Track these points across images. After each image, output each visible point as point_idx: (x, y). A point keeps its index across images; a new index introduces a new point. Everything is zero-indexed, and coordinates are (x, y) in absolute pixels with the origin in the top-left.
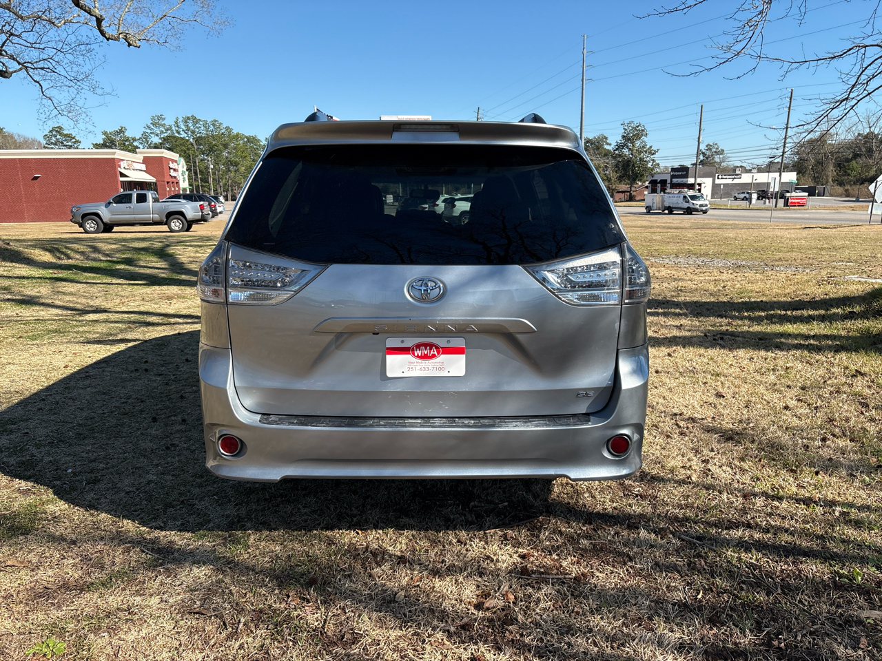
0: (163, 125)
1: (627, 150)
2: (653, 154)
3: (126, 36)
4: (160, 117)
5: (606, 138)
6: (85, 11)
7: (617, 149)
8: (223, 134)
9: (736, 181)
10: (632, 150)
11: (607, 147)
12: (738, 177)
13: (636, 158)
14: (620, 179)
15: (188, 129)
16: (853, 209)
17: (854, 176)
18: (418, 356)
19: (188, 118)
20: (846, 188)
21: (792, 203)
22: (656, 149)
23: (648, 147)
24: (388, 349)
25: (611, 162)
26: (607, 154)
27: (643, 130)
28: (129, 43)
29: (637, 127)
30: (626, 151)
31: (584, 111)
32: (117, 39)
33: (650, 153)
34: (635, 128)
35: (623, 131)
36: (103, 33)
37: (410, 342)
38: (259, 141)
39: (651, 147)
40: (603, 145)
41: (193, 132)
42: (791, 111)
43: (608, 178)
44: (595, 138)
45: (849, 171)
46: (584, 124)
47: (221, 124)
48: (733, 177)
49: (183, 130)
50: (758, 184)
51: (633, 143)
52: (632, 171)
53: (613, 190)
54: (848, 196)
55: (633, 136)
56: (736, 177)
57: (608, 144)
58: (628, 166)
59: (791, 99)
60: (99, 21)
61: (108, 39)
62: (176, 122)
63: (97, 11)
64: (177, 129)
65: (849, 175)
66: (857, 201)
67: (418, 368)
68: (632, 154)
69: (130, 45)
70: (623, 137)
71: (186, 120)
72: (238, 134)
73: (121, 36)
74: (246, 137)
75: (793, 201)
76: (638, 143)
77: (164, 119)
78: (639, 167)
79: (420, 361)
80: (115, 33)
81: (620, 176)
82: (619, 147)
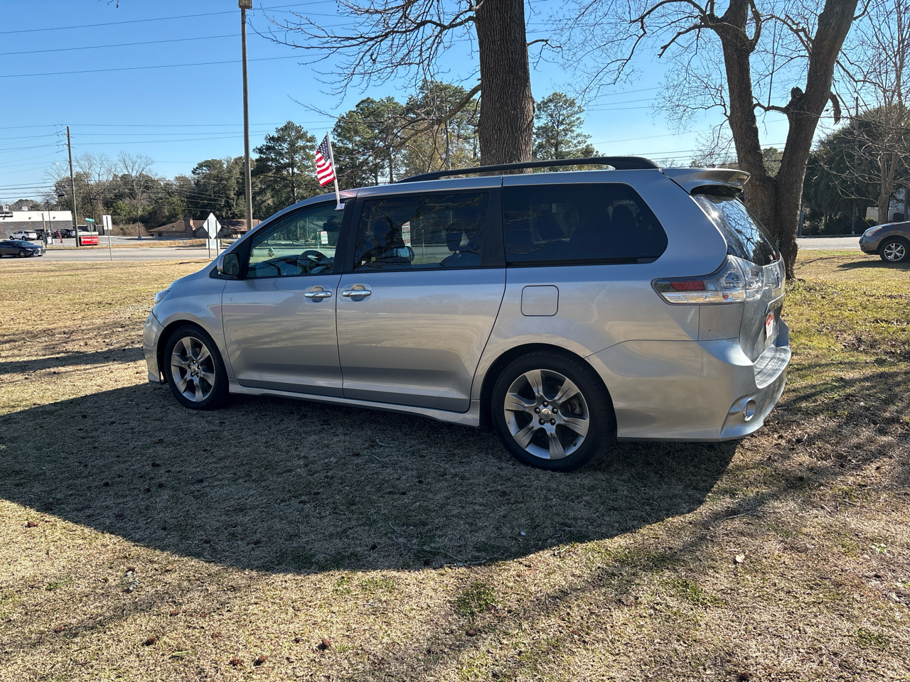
9: (7, 220)
12: (9, 215)
16: (135, 246)
17: (125, 216)
20: (121, 227)
21: (84, 242)
42: (71, 149)
45: (119, 211)
48: (3, 215)
50: (33, 223)
54: (124, 234)
56: (7, 215)
59: (68, 136)
65: (119, 214)
66: (140, 239)
75: (86, 240)
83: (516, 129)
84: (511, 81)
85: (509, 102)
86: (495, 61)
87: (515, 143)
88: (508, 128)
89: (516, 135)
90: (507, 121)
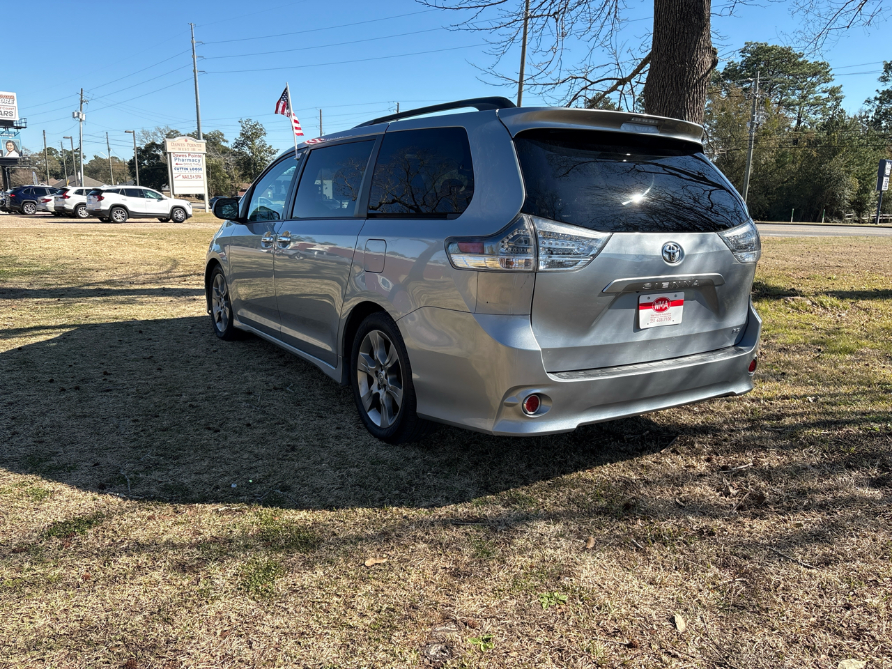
1: (247, 148)
2: (274, 154)
5: (222, 135)
7: (236, 147)
10: (252, 149)
11: (223, 144)
13: (257, 156)
14: (243, 177)
18: (657, 310)
22: (275, 149)
23: (268, 146)
25: (231, 160)
26: (225, 151)
27: (261, 130)
29: (256, 125)
30: (246, 150)
31: (199, 105)
33: (270, 152)
34: (253, 127)
35: (241, 128)
37: (653, 298)
39: (271, 146)
40: (220, 141)
43: (230, 176)
44: (210, 133)
46: (200, 119)
51: (252, 141)
52: (254, 169)
53: (237, 188)
55: (251, 134)
57: (224, 141)
58: (249, 164)
67: (656, 319)
68: (253, 153)
70: (242, 134)
76: (257, 142)
78: (261, 166)
81: (243, 175)
82: (239, 144)
83: (682, 85)
84: (681, 30)
85: (677, 54)
86: (666, 8)
87: (679, 101)
88: (672, 84)
89: (682, 92)
90: (672, 76)
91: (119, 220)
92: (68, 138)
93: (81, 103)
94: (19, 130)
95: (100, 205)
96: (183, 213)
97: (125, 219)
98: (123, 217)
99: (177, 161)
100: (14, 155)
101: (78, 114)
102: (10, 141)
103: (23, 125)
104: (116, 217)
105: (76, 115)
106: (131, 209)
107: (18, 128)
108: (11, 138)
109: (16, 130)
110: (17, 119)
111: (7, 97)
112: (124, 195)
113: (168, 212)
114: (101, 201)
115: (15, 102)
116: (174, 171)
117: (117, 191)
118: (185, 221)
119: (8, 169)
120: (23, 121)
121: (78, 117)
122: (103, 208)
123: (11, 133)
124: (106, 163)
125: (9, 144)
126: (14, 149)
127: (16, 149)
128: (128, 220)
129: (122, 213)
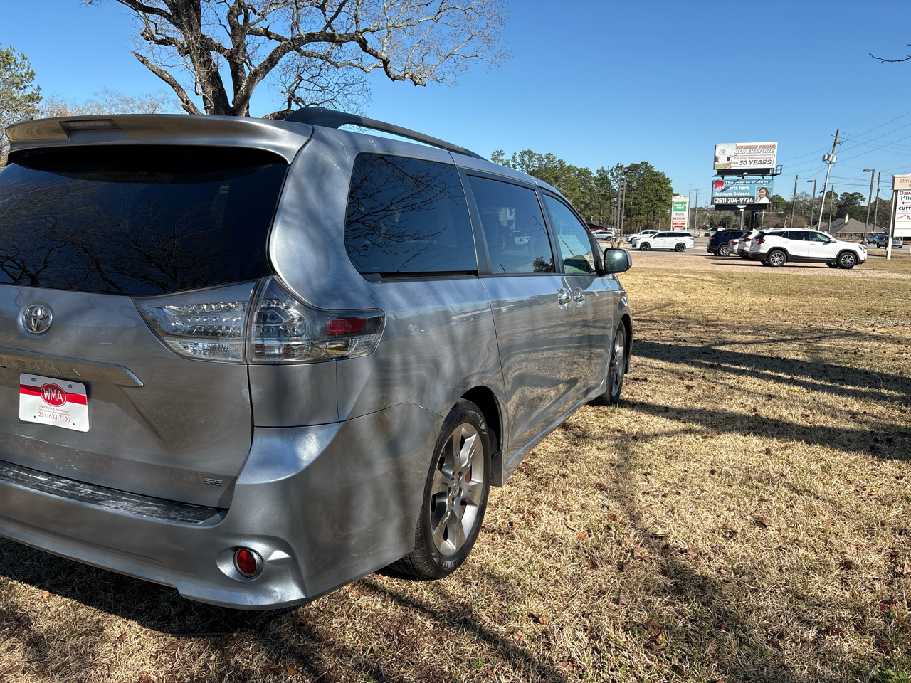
0: (502, 160)
3: (412, 76)
4: (500, 153)
6: (373, 55)
8: (555, 167)
15: (523, 163)
18: (47, 400)
19: (525, 153)
24: (22, 386)
28: (415, 82)
32: (402, 79)
36: (388, 74)
37: (40, 382)
38: (590, 173)
41: (528, 166)
47: (555, 157)
49: (519, 165)
60: (385, 63)
61: (393, 80)
62: (514, 157)
63: (383, 54)
64: (514, 163)
67: (48, 414)
69: (416, 84)
71: (523, 154)
72: (569, 167)
73: (407, 76)
74: (578, 170)
77: (503, 154)
79: (49, 406)
80: (401, 74)
91: (775, 264)
92: (812, 181)
93: (834, 145)
94: (774, 177)
95: (760, 248)
96: (852, 258)
97: (783, 263)
98: (781, 261)
99: (904, 200)
100: (765, 200)
101: (829, 156)
102: (763, 188)
103: (778, 172)
104: (773, 260)
105: (826, 158)
106: (791, 252)
107: (773, 175)
108: (764, 185)
109: (770, 177)
110: (774, 166)
111: (768, 147)
112: (787, 238)
113: (834, 256)
114: (762, 244)
115: (776, 151)
116: (898, 210)
117: (780, 234)
118: (855, 267)
119: (757, 214)
120: (780, 168)
121: (828, 159)
122: (762, 251)
123: (766, 180)
124: (886, 204)
125: (762, 191)
126: (766, 196)
127: (767, 196)
128: (785, 264)
129: (780, 256)
